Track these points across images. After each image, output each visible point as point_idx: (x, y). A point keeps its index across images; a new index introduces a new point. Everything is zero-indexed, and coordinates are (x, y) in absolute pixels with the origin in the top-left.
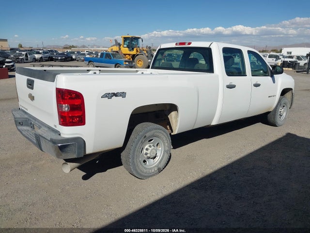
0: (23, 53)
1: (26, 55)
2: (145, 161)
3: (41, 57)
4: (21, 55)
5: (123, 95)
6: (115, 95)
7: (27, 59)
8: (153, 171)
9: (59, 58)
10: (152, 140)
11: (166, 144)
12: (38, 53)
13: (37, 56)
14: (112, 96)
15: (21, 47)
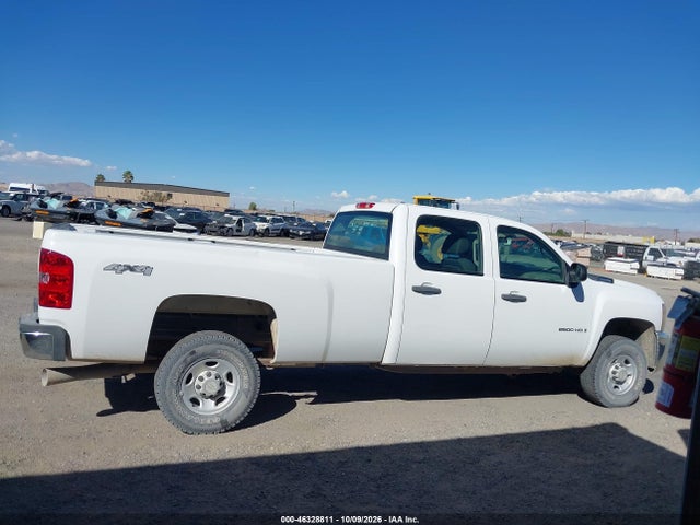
0: (235, 218)
1: (239, 222)
2: (195, 402)
3: (267, 229)
4: (229, 221)
5: (147, 270)
6: (132, 269)
7: (239, 230)
8: (208, 422)
9: (301, 233)
10: (215, 363)
11: (246, 378)
12: (264, 220)
13: (260, 226)
14: (125, 270)
15: (254, 209)
